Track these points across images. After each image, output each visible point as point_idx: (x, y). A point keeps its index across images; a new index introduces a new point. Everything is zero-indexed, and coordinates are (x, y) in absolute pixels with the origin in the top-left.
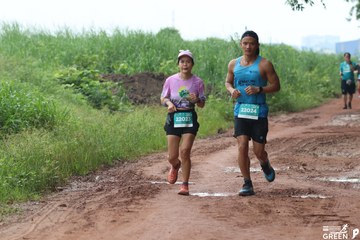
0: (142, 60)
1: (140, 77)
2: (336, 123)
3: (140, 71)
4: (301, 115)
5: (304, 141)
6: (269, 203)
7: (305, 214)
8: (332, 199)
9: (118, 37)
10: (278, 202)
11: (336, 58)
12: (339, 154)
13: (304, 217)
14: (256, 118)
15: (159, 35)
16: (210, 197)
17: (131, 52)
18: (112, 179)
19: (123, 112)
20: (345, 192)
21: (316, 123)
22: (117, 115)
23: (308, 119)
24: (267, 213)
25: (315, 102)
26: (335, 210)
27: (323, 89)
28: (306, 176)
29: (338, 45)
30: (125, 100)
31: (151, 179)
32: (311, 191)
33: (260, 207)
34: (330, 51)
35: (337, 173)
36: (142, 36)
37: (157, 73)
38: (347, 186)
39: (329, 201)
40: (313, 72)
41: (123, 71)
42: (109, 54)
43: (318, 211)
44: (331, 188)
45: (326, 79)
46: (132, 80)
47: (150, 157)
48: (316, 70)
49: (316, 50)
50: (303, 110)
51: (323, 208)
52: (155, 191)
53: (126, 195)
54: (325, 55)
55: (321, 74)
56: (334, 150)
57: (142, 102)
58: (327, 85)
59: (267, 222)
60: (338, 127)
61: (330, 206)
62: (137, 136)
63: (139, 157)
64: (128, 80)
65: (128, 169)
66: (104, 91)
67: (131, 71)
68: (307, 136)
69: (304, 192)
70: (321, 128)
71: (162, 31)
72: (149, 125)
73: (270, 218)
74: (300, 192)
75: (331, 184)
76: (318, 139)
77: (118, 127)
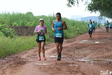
0: (21, 22)
1: (20, 27)
2: (81, 42)
3: (20, 25)
4: (70, 40)
5: (71, 48)
6: (60, 67)
7: (71, 70)
8: (79, 66)
9: (14, 15)
10: (63, 67)
11: (81, 22)
12: (82, 52)
13: (71, 72)
14: (61, 37)
15: (26, 14)
16: (41, 65)
17: (18, 19)
18: (11, 59)
19: (15, 38)
20: (83, 64)
21: (75, 42)
22: (13, 39)
23: (72, 41)
24: (59, 70)
25: (75, 36)
26: (80, 69)
27: (77, 32)
28: (71, 59)
29: (82, 18)
30: (15, 34)
31: (23, 59)
32: (73, 64)
33: (57, 68)
34: (79, 20)
35: (81, 58)
36: (21, 14)
37: (26, 26)
38: (84, 62)
39: (78, 67)
40: (74, 27)
41: (15, 25)
42: (11, 20)
43: (75, 70)
44: (79, 63)
45: (78, 29)
46: (18, 28)
47: (23, 52)
48: (75, 26)
49: (75, 20)
50: (71, 38)
51: (77, 69)
52: (24, 63)
53: (15, 64)
54: (78, 21)
55: (76, 27)
56: (80, 51)
57: (21, 35)
58: (78, 31)
59: (59, 73)
60: (81, 44)
61: (79, 68)
62: (19, 46)
63: (20, 52)
64: (16, 28)
65: (16, 56)
66: (9, 31)
67: (17, 25)
68: (72, 46)
69: (71, 64)
70: (76, 44)
71: (27, 13)
72: (23, 42)
73: (60, 72)
74: (69, 64)
75: (79, 61)
76: (75, 47)
77: (13, 43)
